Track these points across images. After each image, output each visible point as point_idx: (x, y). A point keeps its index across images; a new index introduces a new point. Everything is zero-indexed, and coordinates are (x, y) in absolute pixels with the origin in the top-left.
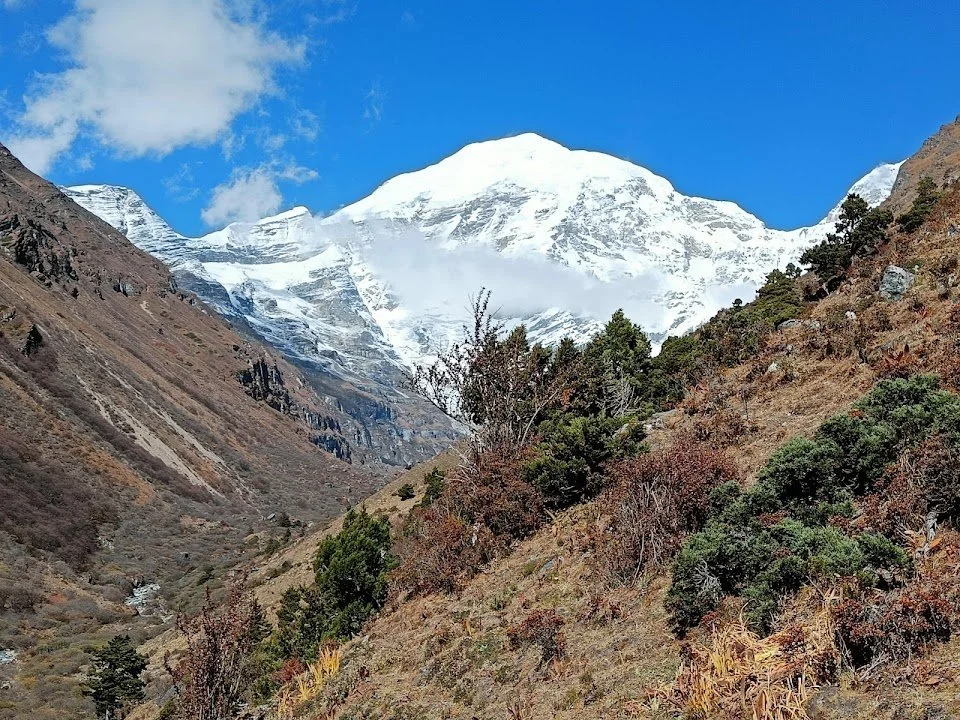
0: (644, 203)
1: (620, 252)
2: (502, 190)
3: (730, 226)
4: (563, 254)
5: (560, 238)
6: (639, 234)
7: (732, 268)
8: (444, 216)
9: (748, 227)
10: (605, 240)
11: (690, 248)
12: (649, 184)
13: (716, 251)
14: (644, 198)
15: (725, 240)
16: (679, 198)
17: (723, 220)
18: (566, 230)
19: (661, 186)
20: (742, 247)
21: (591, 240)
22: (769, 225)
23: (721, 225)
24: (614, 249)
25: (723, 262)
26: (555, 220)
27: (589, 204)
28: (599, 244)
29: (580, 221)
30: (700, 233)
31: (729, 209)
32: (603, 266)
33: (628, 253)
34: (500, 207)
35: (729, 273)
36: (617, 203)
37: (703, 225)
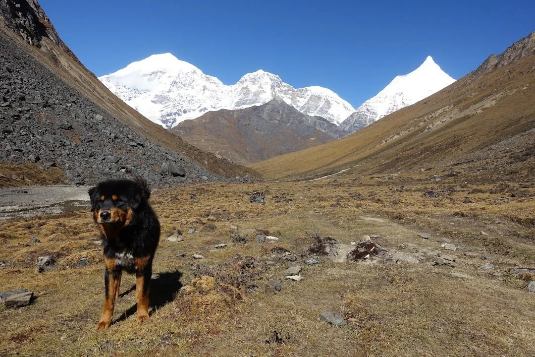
0: (195, 76)
1: (188, 88)
2: (160, 70)
3: (215, 83)
4: (173, 89)
5: (173, 84)
6: (193, 84)
7: (214, 94)
8: (145, 75)
9: (219, 84)
10: (184, 85)
11: (205, 88)
12: (196, 71)
13: (211, 89)
14: (195, 74)
15: (213, 87)
16: (204, 75)
17: (213, 82)
18: (175, 83)
19: (199, 72)
20: (217, 89)
21: (181, 85)
22: (224, 84)
23: (212, 83)
24: (186, 87)
25: (212, 92)
26: (172, 80)
27: (181, 76)
28: (182, 86)
29: (178, 80)
30: (208, 84)
31: (215, 79)
32: (183, 92)
33: (190, 89)
34: (159, 74)
35: (213, 95)
36: (188, 76)
37: (209, 82)
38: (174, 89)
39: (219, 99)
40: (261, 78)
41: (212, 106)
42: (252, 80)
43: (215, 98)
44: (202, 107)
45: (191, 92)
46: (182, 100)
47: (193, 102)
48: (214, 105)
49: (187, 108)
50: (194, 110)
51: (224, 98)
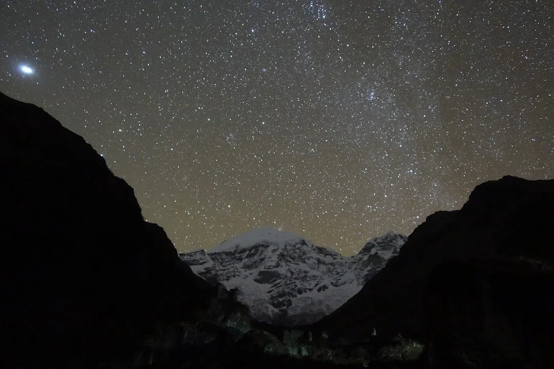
0: (305, 248)
1: (298, 263)
2: (261, 243)
3: (331, 255)
4: (281, 263)
5: (280, 258)
6: (303, 257)
7: (332, 268)
8: (244, 251)
10: (293, 259)
11: (319, 262)
13: (327, 263)
14: (305, 246)
15: (328, 259)
17: (328, 253)
18: (282, 256)
20: (334, 261)
21: (289, 259)
23: (327, 255)
24: (296, 262)
25: (329, 266)
26: (278, 252)
27: (289, 248)
28: (292, 260)
29: (285, 253)
30: (321, 257)
32: (293, 267)
33: (300, 263)
34: (261, 248)
35: (331, 269)
36: (296, 248)
37: (322, 255)
38: (283, 263)
39: (340, 274)
40: (394, 241)
41: (332, 283)
42: (381, 245)
43: (334, 273)
44: (321, 285)
45: (303, 267)
46: (294, 276)
47: (308, 279)
48: (334, 282)
49: (302, 286)
50: (311, 290)
51: (346, 272)
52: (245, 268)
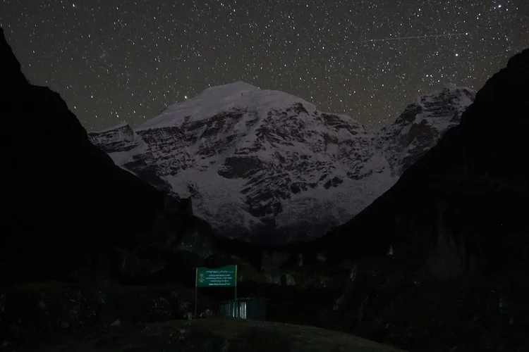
0: (302, 117)
1: (292, 142)
2: (228, 111)
3: (347, 127)
4: (262, 144)
5: (261, 135)
6: (300, 132)
7: (349, 148)
8: (199, 125)
9: (355, 127)
10: (283, 136)
11: (328, 139)
12: (304, 106)
13: (340, 140)
14: (302, 113)
15: (343, 134)
16: (319, 113)
17: (342, 124)
18: (263, 131)
19: (310, 107)
20: (353, 137)
21: (276, 136)
23: (341, 127)
24: (288, 141)
25: (344, 146)
27: (275, 117)
28: (280, 138)
29: (270, 126)
30: (331, 131)
31: (345, 118)
32: (283, 149)
33: (295, 142)
34: (228, 120)
35: (347, 151)
36: (288, 117)
37: (333, 128)
38: (266, 144)
39: (363, 158)
40: (454, 100)
41: (348, 174)
42: (432, 108)
43: (352, 156)
44: (331, 177)
45: (300, 148)
46: (284, 165)
47: (309, 168)
48: (353, 171)
49: (298, 181)
50: (313, 186)
51: (373, 154)
52: (201, 154)
